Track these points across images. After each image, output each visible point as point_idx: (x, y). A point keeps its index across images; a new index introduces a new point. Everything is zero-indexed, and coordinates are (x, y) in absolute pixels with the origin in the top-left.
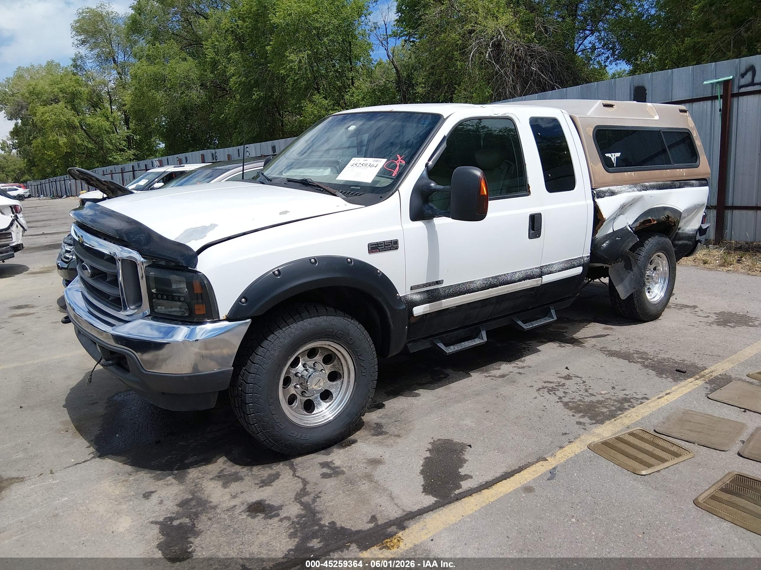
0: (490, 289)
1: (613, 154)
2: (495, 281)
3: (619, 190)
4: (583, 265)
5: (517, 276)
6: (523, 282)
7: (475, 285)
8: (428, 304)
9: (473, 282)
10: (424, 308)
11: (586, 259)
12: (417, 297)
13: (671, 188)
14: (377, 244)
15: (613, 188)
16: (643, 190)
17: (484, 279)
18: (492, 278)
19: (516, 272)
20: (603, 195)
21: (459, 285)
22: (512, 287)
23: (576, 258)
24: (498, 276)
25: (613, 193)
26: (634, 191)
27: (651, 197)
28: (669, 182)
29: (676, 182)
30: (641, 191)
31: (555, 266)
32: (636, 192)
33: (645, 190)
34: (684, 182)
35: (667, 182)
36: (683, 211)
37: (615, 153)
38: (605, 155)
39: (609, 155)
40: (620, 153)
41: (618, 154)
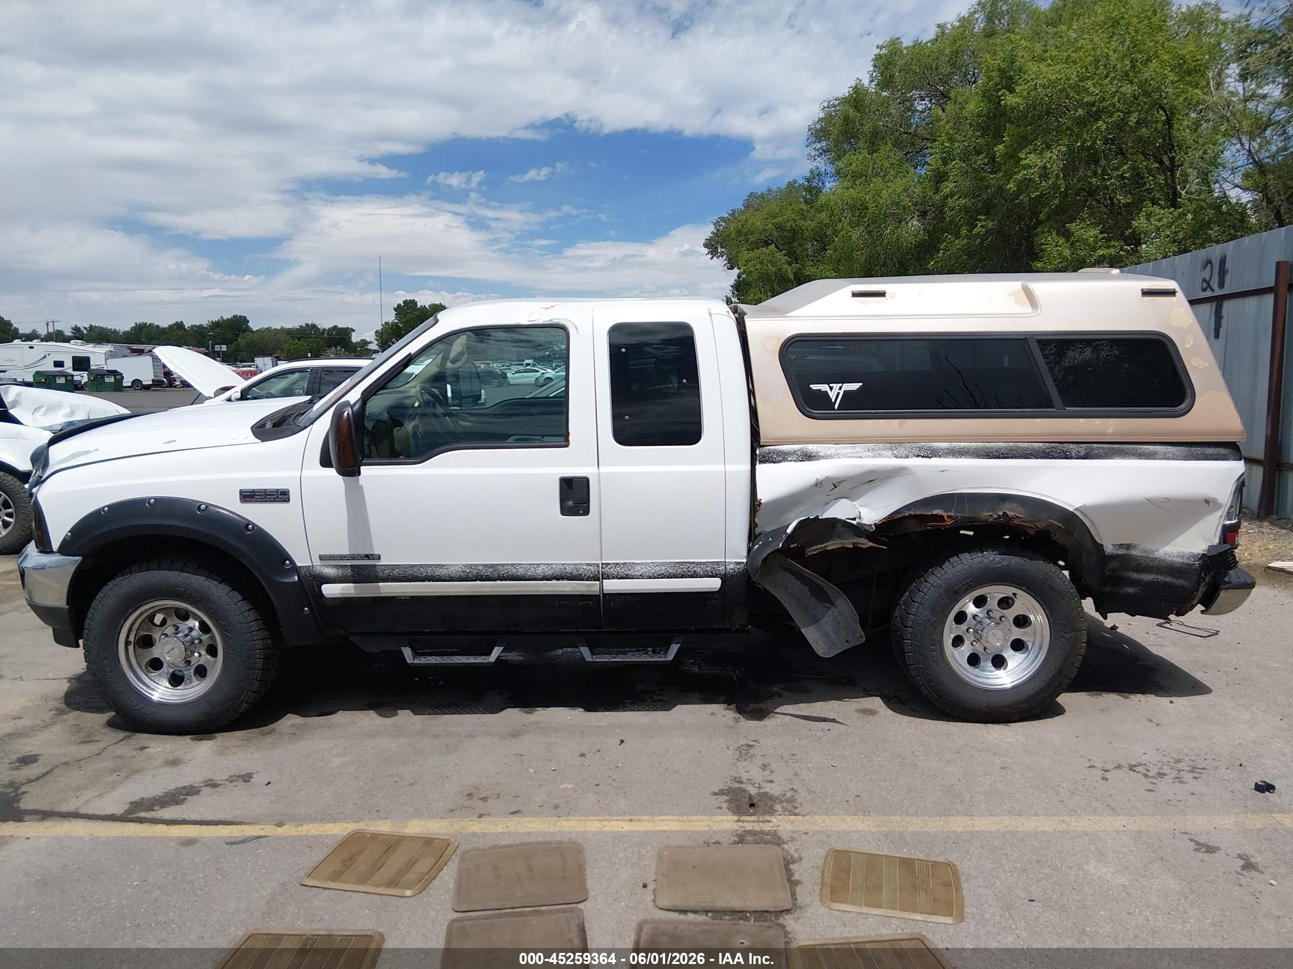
0: (478, 582)
1: (836, 387)
3: (833, 451)
4: (724, 578)
7: (445, 570)
8: (352, 585)
10: (343, 589)
11: (732, 566)
12: (330, 571)
13: (1046, 458)
14: (253, 491)
15: (811, 448)
16: (918, 456)
17: (465, 566)
20: (780, 459)
21: (414, 566)
23: (705, 561)
25: (811, 456)
26: (880, 456)
27: (942, 471)
28: (1036, 445)
29: (1072, 446)
30: (908, 457)
31: (638, 567)
32: (884, 459)
33: (923, 457)
34: (1108, 446)
35: (1026, 445)
36: (1077, 509)
37: (844, 385)
38: (811, 386)
39: (824, 387)
40: (861, 384)
41: (854, 386)
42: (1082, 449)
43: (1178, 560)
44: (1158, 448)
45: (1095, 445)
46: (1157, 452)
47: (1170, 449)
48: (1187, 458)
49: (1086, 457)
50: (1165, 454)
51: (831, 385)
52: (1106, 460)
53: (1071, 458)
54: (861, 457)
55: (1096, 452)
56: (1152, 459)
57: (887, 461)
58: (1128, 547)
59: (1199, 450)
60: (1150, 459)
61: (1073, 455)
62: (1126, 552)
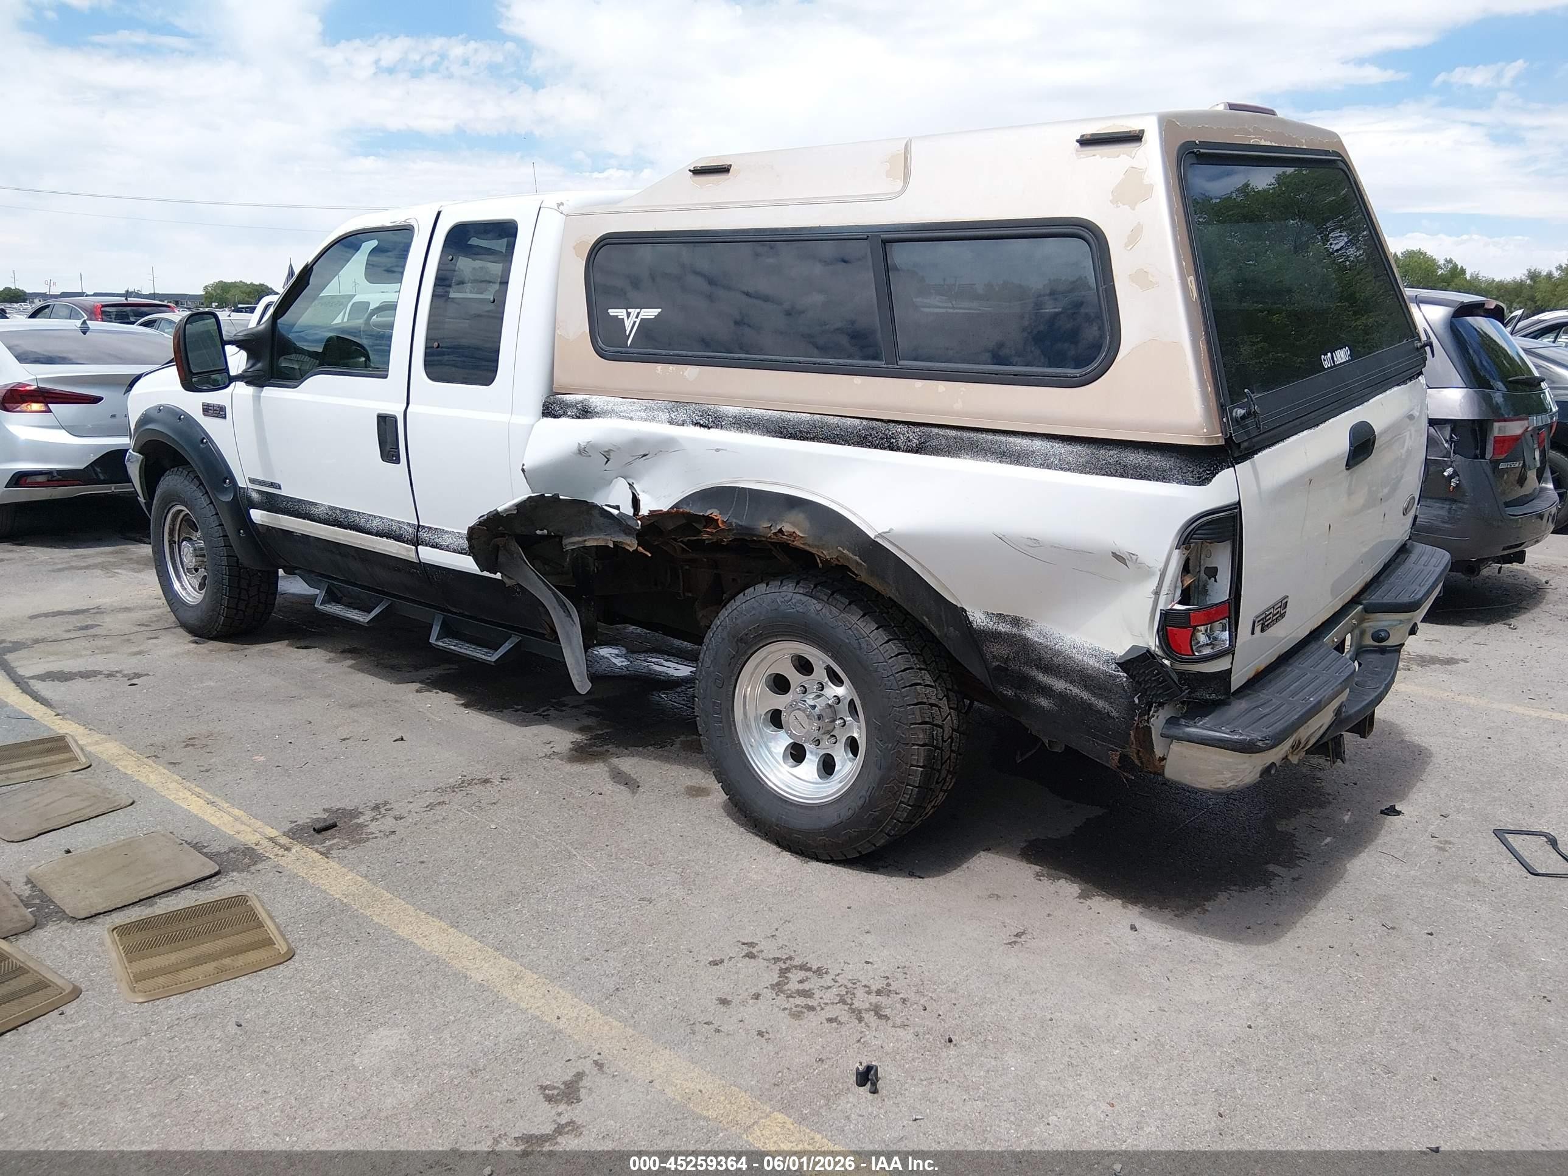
1: (634, 312)
2: (341, 518)
5: (375, 524)
6: (384, 539)
7: (317, 510)
8: (265, 512)
9: (316, 504)
10: (262, 516)
12: (255, 496)
14: (208, 405)
16: (696, 424)
18: (341, 510)
19: (375, 517)
22: (364, 539)
24: (350, 511)
25: (587, 412)
26: (653, 419)
27: (718, 450)
28: (849, 421)
29: (900, 428)
30: (683, 425)
31: (446, 536)
32: (659, 425)
33: (701, 426)
34: (954, 433)
35: (836, 420)
36: (880, 535)
37: (643, 310)
38: (610, 311)
39: (621, 313)
40: (660, 310)
41: (650, 313)
42: (914, 435)
43: (1092, 662)
44: (1038, 444)
45: (935, 430)
46: (1033, 452)
47: (1058, 447)
48: (1085, 468)
49: (917, 450)
50: (1046, 456)
51: (629, 310)
52: (949, 459)
53: (898, 449)
54: (631, 418)
55: (935, 442)
56: (1021, 464)
57: (661, 429)
58: (1016, 621)
59: (1113, 454)
60: (1018, 463)
61: (901, 442)
62: (1015, 630)
